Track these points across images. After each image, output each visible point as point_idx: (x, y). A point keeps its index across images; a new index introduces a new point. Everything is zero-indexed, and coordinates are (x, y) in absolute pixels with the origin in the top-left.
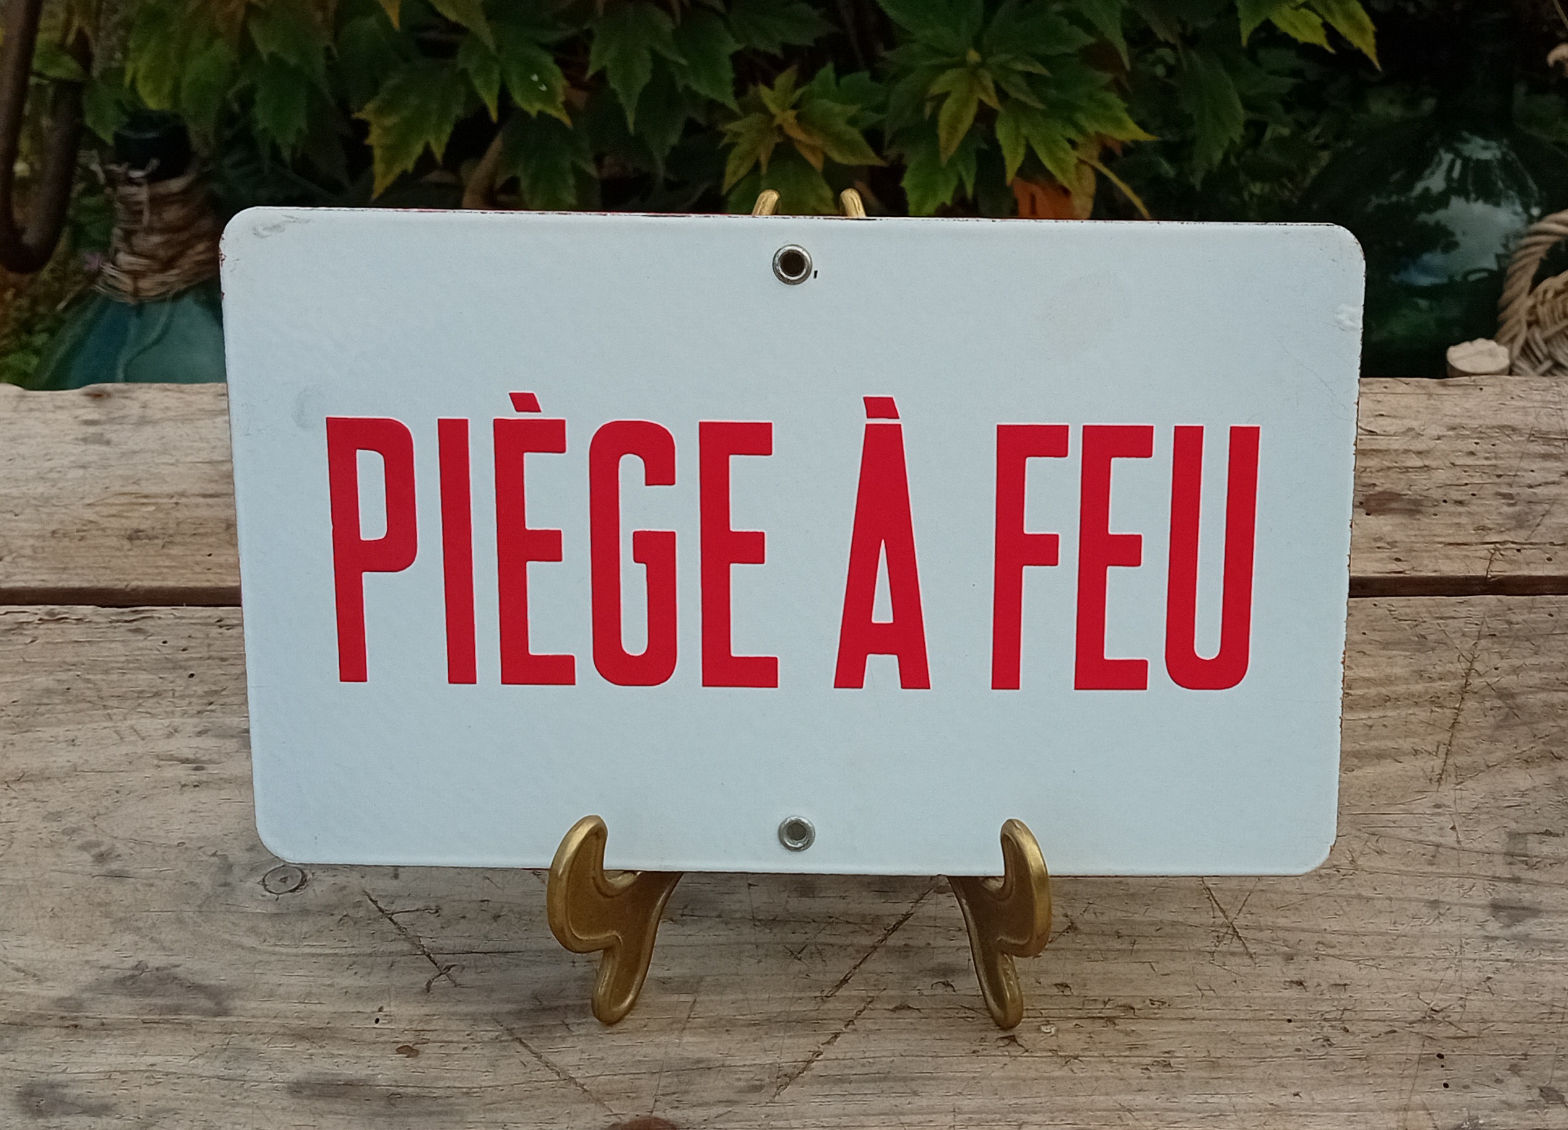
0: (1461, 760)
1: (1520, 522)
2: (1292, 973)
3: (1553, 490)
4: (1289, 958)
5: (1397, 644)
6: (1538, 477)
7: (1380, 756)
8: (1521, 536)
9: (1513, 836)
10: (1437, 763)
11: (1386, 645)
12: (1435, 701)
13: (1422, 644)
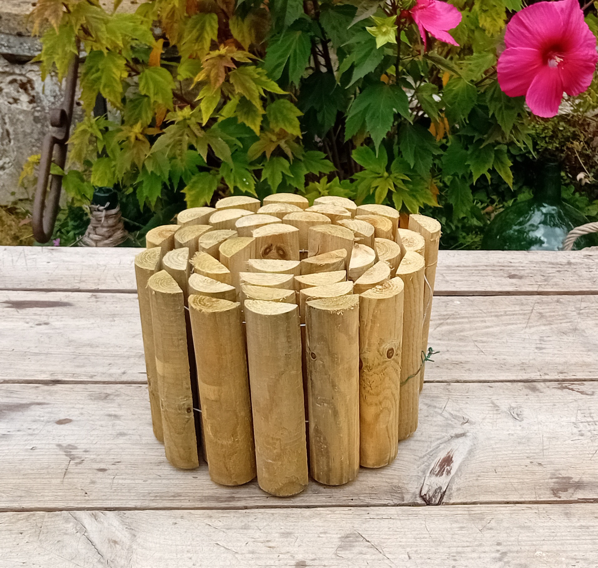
0: (531, 325)
1: (545, 280)
2: (495, 357)
3: (554, 274)
4: (494, 355)
5: (517, 304)
6: (550, 272)
7: (513, 324)
8: (546, 283)
9: (541, 337)
10: (525, 325)
11: (514, 304)
12: (524, 314)
13: (522, 304)
